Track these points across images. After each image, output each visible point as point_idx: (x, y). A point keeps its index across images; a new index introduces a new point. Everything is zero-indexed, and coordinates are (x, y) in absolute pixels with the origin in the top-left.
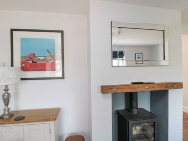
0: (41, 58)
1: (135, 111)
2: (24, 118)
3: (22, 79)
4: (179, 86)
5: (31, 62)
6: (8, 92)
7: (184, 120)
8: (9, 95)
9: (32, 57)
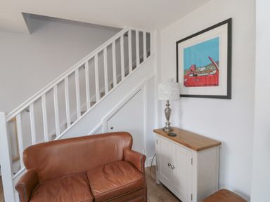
0: (202, 69)
2: (175, 136)
3: (181, 96)
5: (192, 75)
6: (170, 107)
8: (170, 110)
9: (193, 69)
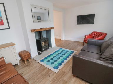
1: (42, 38)
4: (53, 28)
7: (55, 40)
